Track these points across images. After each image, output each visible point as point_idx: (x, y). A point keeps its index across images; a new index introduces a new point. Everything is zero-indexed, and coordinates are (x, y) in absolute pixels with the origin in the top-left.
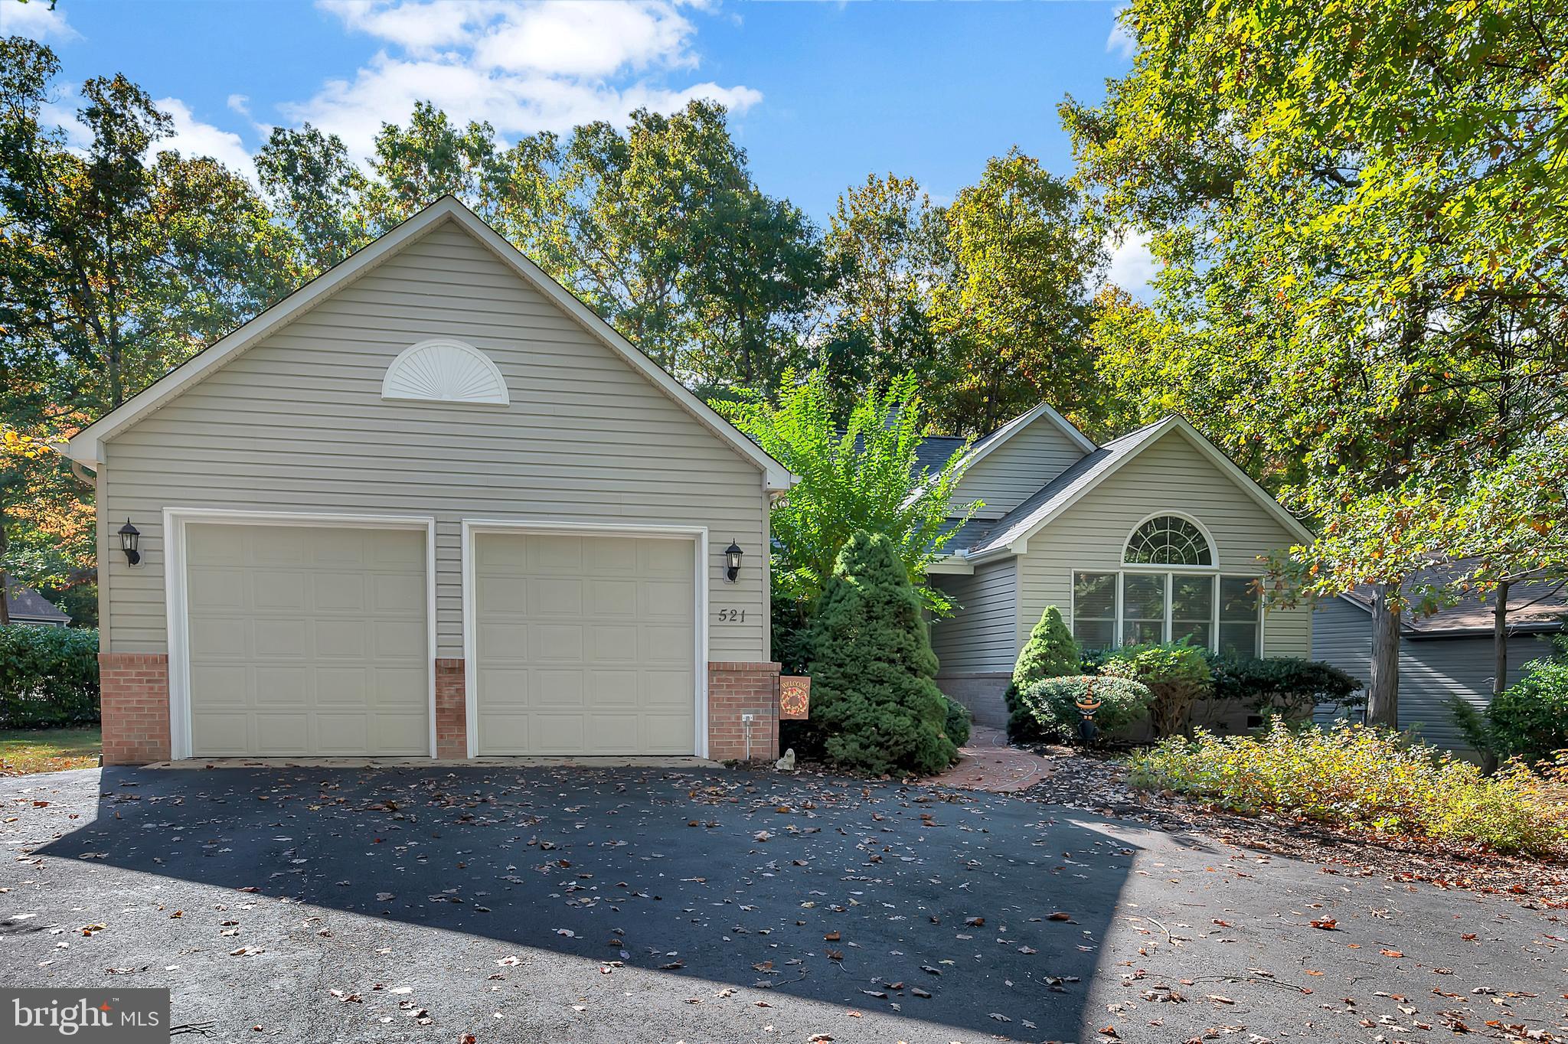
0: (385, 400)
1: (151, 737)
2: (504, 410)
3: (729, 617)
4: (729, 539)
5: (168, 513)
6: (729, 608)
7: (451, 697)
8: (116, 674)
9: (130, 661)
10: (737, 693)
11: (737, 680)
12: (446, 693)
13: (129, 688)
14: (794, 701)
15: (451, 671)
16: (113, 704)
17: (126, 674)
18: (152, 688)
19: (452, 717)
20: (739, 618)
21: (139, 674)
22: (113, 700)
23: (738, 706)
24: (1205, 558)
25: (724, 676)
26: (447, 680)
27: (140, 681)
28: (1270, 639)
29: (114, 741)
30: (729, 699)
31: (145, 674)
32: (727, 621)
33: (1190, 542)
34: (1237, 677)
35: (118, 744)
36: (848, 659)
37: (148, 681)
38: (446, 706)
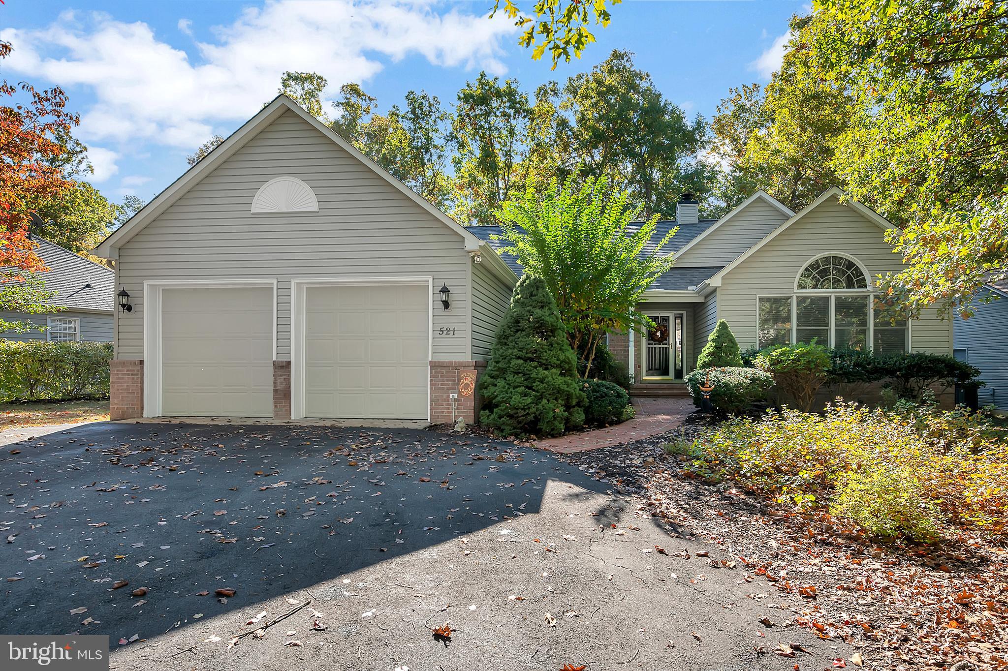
0: (253, 214)
1: (132, 405)
2: (316, 214)
3: (445, 332)
4: (441, 284)
5: (146, 283)
6: (445, 326)
7: (281, 383)
8: (118, 371)
9: (123, 364)
10: (447, 380)
11: (447, 372)
12: (279, 381)
13: (123, 378)
14: (466, 386)
15: (283, 368)
16: (116, 387)
17: (123, 371)
18: (133, 378)
19: (283, 395)
20: (451, 332)
21: (128, 371)
22: (116, 384)
23: (448, 389)
24: (862, 284)
25: (439, 370)
26: (279, 373)
27: (128, 375)
28: (915, 339)
29: (116, 407)
30: (442, 384)
31: (131, 371)
32: (444, 335)
33: (849, 272)
34: (864, 368)
35: (117, 409)
36: (501, 358)
37: (132, 375)
38: (278, 388)
